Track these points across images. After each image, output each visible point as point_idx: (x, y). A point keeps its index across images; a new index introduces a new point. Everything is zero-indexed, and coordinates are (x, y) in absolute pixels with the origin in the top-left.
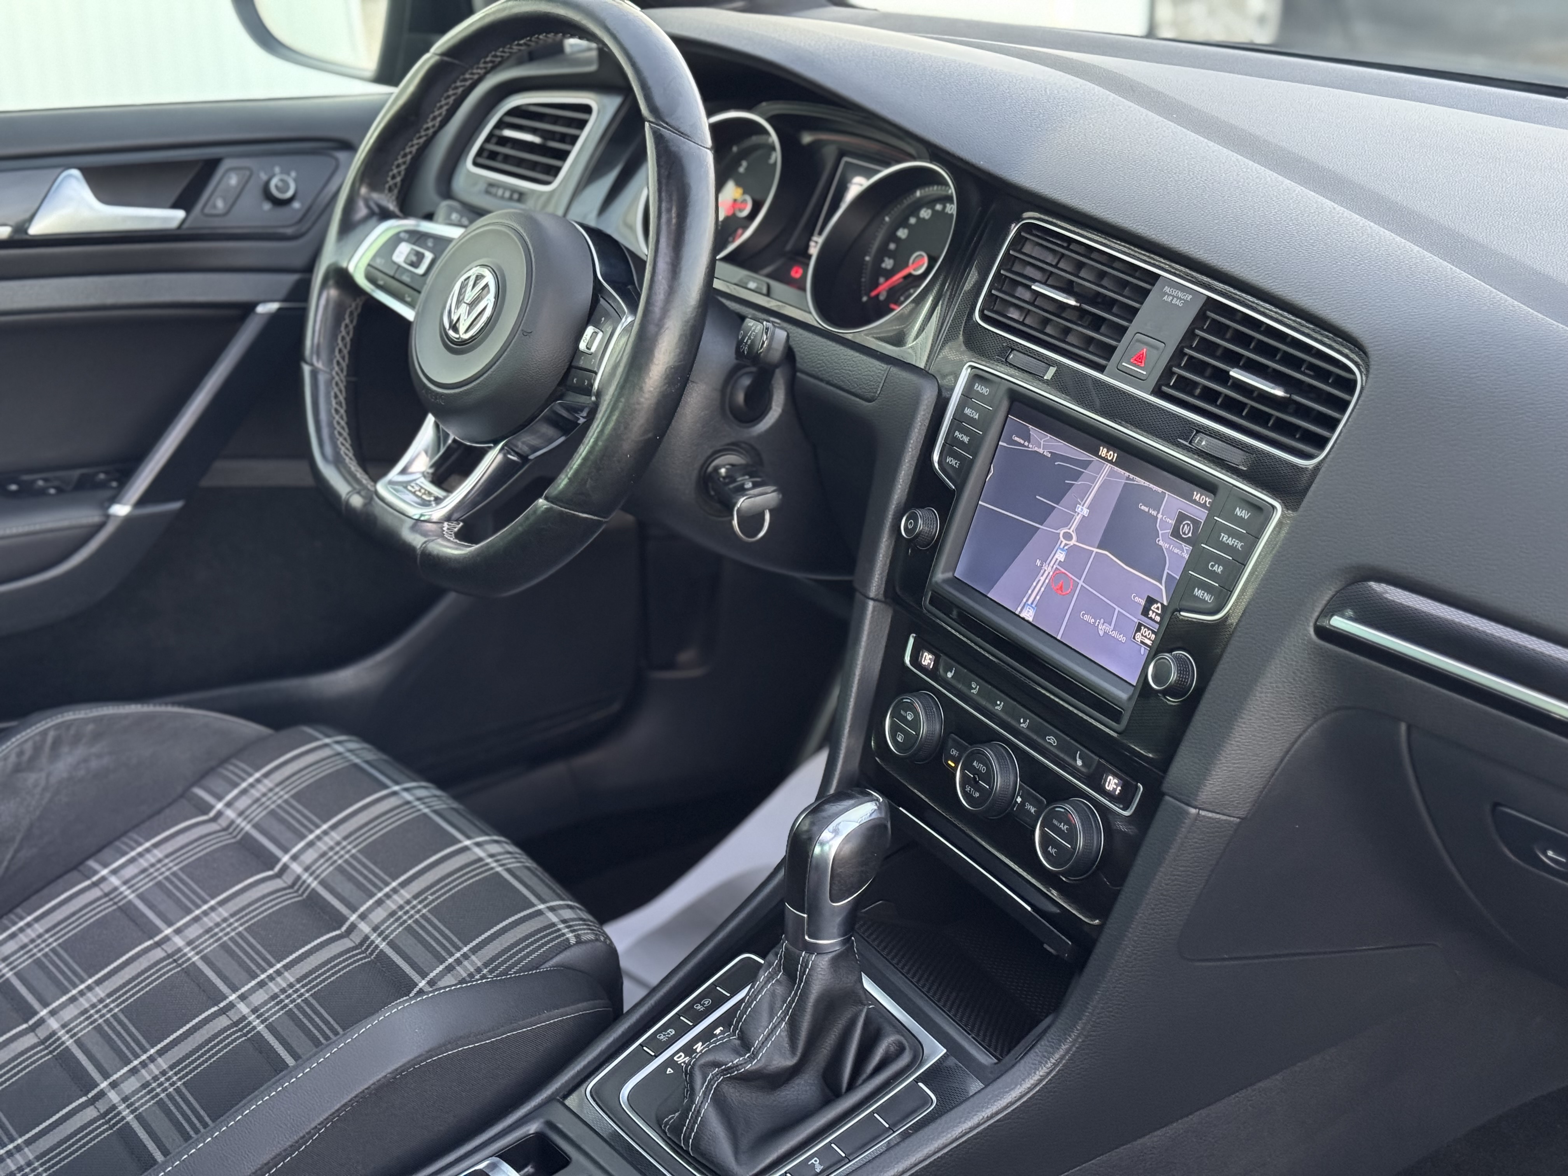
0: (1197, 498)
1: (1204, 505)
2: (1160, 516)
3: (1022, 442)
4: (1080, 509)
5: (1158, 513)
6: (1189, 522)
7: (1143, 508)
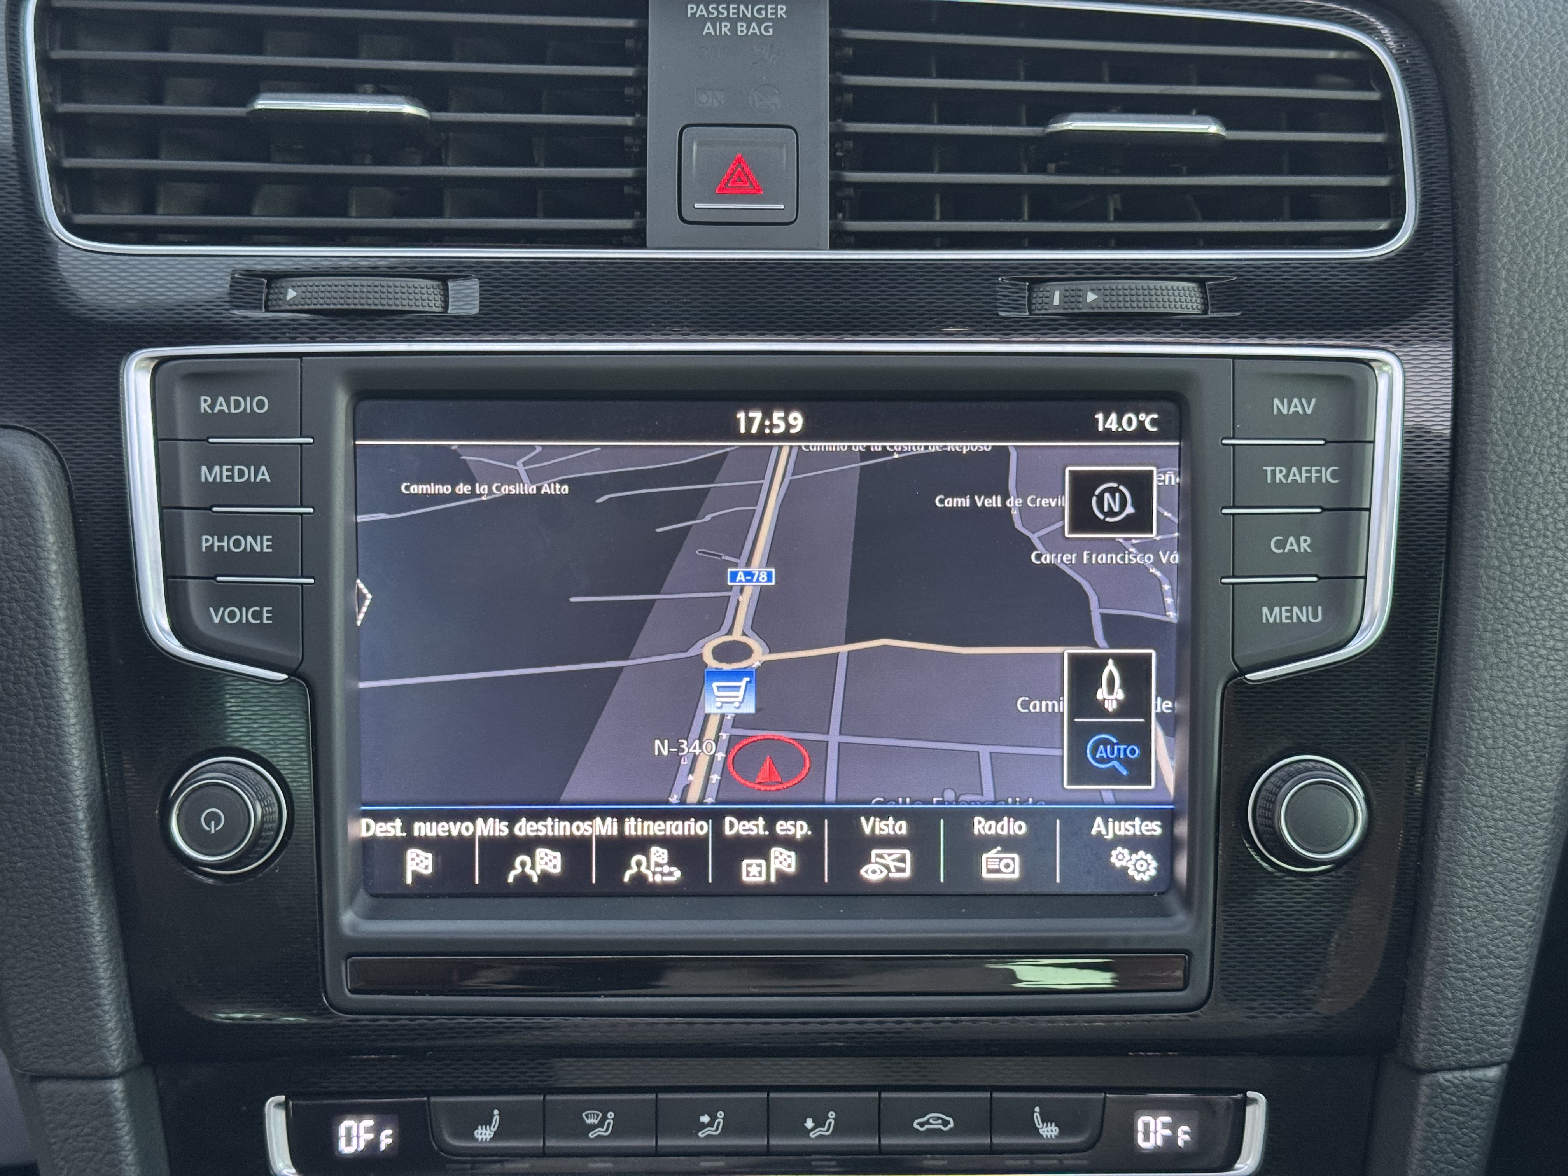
0: (1112, 423)
1: (1141, 433)
2: (1014, 502)
3: (446, 489)
4: (741, 577)
5: (1006, 496)
6: (1115, 485)
7: (951, 502)
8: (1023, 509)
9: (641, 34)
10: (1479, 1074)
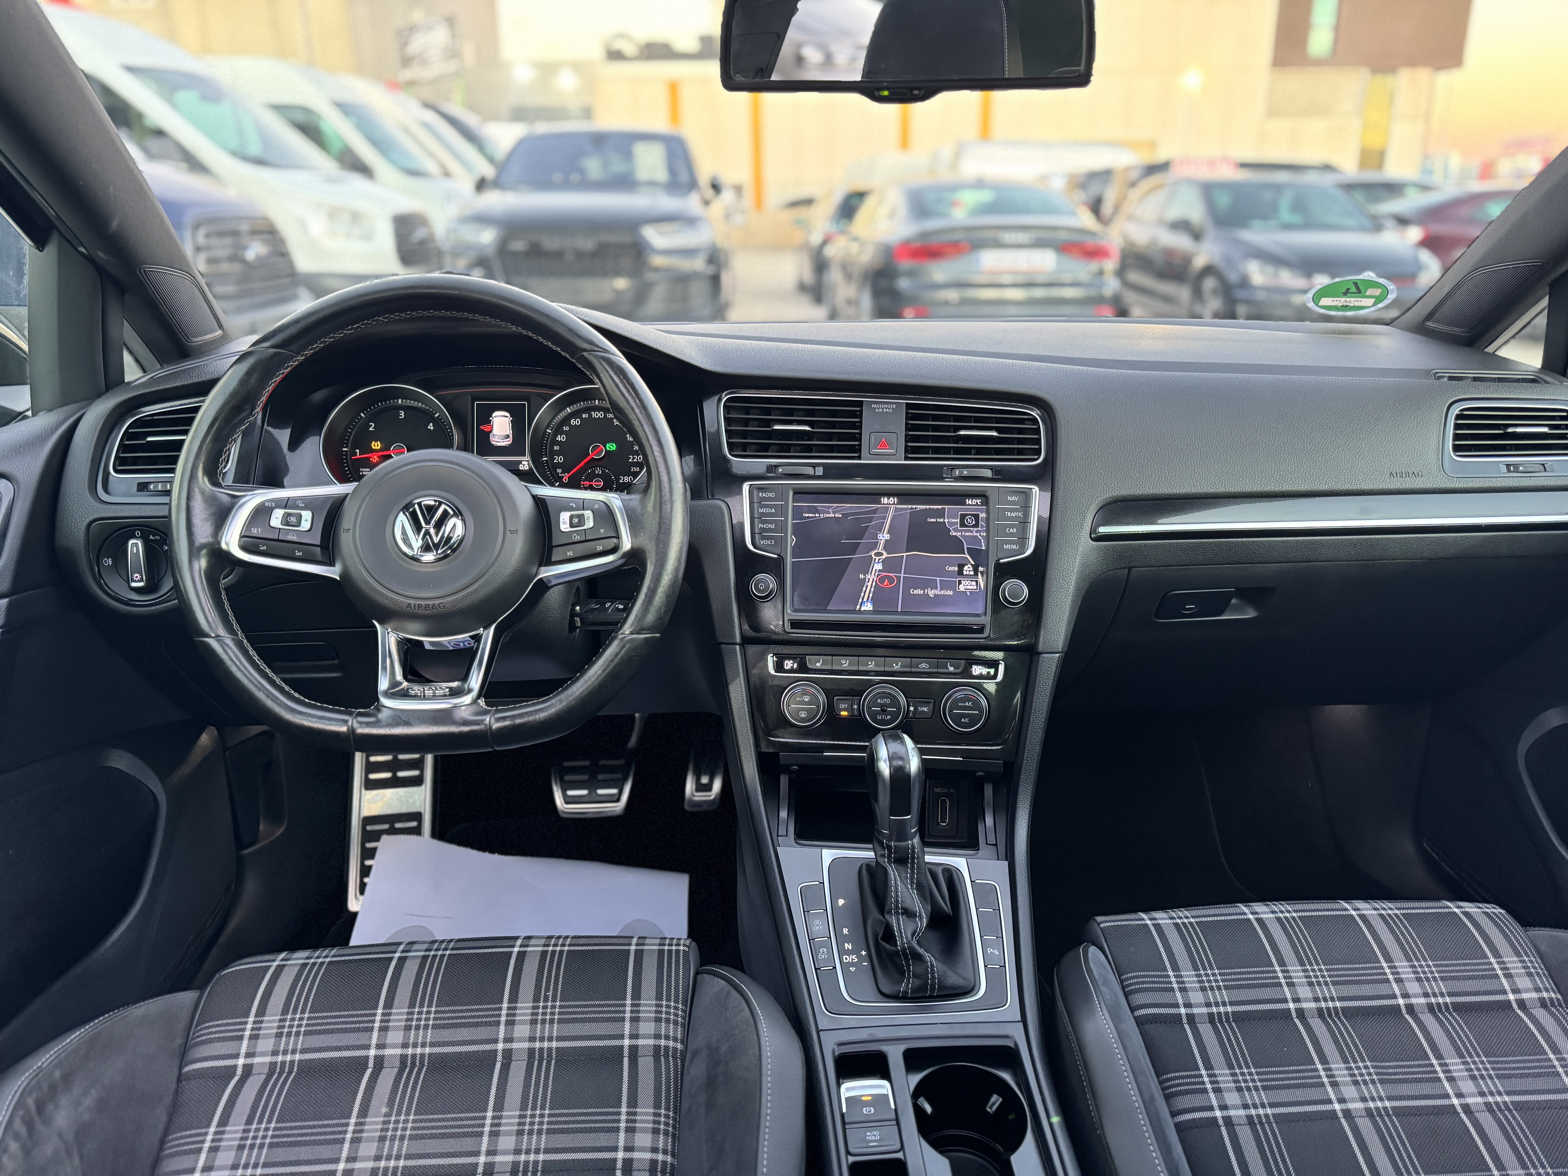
0: (970, 502)
1: (977, 504)
3: (814, 515)
4: (881, 537)
5: (944, 519)
6: (970, 517)
7: (931, 520)
8: (948, 522)
9: (861, 411)
10: (1054, 655)
